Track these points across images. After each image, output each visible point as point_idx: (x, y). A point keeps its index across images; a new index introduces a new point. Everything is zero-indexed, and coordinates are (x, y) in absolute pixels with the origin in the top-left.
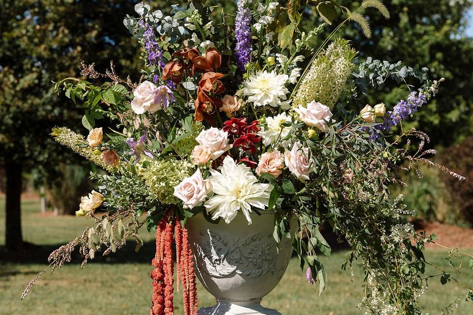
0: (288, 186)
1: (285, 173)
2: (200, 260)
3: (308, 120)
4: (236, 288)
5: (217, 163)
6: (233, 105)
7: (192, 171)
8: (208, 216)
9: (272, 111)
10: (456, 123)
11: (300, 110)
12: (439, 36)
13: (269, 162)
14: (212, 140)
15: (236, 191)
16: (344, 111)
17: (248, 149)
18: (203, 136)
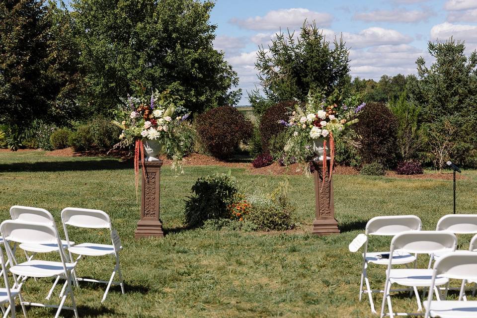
0: (163, 133)
1: (163, 130)
2: (144, 148)
3: (167, 120)
4: (152, 153)
5: (149, 128)
6: (151, 116)
7: (144, 130)
8: (148, 139)
9: (159, 118)
10: (205, 101)
11: (165, 118)
13: (160, 128)
14: (148, 124)
15: (153, 134)
16: (173, 118)
17: (155, 126)
18: (146, 123)
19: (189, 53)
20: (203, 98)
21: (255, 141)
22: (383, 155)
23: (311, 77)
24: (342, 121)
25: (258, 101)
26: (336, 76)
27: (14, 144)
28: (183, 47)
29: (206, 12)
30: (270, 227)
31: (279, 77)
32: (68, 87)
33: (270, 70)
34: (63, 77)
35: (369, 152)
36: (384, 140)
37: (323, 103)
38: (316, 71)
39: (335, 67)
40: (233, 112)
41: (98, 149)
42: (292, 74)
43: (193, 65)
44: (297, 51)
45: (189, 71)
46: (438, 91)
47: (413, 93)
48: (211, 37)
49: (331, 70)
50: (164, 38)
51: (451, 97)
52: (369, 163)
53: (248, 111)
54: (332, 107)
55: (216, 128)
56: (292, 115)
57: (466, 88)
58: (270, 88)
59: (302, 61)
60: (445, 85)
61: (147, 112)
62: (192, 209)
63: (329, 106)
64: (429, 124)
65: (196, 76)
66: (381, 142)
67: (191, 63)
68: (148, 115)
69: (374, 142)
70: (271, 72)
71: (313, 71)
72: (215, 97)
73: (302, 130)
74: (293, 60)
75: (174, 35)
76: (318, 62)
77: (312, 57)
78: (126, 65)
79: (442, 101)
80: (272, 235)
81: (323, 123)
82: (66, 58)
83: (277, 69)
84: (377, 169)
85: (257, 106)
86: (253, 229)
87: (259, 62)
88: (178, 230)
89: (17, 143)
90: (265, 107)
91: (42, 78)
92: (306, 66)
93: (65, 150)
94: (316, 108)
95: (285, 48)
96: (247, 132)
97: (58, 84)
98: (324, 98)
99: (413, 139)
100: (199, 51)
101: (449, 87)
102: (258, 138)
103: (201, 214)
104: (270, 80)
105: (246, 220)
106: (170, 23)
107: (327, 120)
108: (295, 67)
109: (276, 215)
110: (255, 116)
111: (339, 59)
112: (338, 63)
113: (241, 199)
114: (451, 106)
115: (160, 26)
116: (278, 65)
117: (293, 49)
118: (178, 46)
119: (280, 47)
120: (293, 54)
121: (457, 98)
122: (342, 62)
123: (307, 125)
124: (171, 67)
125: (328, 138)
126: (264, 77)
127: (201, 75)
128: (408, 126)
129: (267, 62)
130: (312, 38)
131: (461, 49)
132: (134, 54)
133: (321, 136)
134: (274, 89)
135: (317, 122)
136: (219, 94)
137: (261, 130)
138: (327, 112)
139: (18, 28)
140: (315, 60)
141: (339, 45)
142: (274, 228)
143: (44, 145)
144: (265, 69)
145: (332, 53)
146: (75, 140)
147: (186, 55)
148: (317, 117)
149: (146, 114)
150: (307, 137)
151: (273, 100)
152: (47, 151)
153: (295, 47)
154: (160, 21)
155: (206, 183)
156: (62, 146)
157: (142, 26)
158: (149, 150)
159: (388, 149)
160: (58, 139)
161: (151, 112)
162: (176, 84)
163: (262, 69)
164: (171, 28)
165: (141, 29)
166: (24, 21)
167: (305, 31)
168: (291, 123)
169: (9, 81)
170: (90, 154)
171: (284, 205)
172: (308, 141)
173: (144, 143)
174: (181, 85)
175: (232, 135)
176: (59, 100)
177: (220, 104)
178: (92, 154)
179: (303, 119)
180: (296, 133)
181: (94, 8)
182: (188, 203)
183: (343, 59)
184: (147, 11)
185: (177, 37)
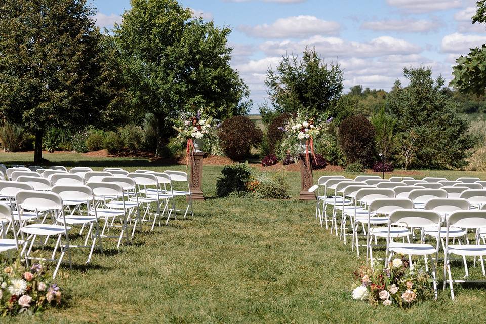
0: (205, 135)
1: (205, 133)
2: (193, 144)
4: (198, 148)
5: (196, 132)
6: (198, 124)
7: (193, 133)
8: (195, 138)
9: (203, 125)
10: (222, 112)
11: (206, 125)
12: (216, 74)
13: (203, 132)
14: (195, 129)
15: (199, 135)
16: (212, 125)
17: (200, 130)
18: (194, 128)
19: (210, 71)
20: (221, 109)
21: (263, 146)
22: (363, 157)
23: (311, 93)
24: (318, 129)
25: (267, 112)
26: (333, 92)
27: (51, 146)
28: (205, 66)
29: (224, 37)
30: (272, 197)
31: (284, 92)
32: (116, 99)
33: (277, 86)
34: (112, 91)
35: (353, 155)
36: (365, 145)
37: (307, 117)
38: (315, 88)
39: (332, 84)
40: (246, 121)
41: (129, 152)
42: (295, 90)
43: (213, 82)
44: (300, 71)
45: (210, 86)
46: (411, 107)
47: (391, 107)
48: (228, 58)
49: (328, 87)
50: (189, 60)
51: (421, 112)
52: (353, 162)
53: (257, 120)
54: (312, 119)
55: (232, 134)
56: (287, 124)
57: (432, 105)
58: (277, 102)
59: (304, 80)
60: (416, 102)
61: (195, 121)
62: (221, 186)
63: (310, 119)
64: (403, 133)
65: (215, 91)
66: (362, 147)
67: (212, 80)
68: (196, 123)
69: (357, 146)
70: (277, 88)
71: (312, 89)
72: (231, 108)
73: (293, 134)
74: (296, 79)
75: (197, 57)
76: (316, 81)
77: (312, 77)
78: (158, 81)
79: (414, 114)
80: (273, 202)
81: (306, 130)
82: (114, 76)
83: (283, 86)
84: (358, 168)
85: (266, 116)
86: (261, 198)
87: (268, 79)
88: (212, 198)
89: (54, 146)
90: (273, 117)
91: (97, 93)
92: (307, 84)
93: (99, 152)
94: (302, 120)
95: (290, 69)
96: (257, 139)
97: (108, 97)
98: (307, 114)
99: (390, 145)
100: (219, 70)
101: (420, 103)
102: (266, 143)
103: (227, 189)
104: (277, 95)
105: (256, 192)
106: (194, 46)
107: (309, 128)
108: (298, 85)
109: (276, 189)
110: (265, 124)
111: (334, 78)
112: (334, 82)
113: (253, 179)
114: (420, 119)
115: (186, 50)
116: (284, 83)
117: (296, 69)
118: (201, 66)
119: (285, 67)
120: (296, 73)
121: (425, 112)
122: (337, 80)
123: (296, 131)
124: (195, 83)
125: (309, 139)
126: (272, 92)
127: (219, 90)
128: (385, 134)
129: (274, 79)
130: (312, 60)
131: (429, 73)
132: (165, 72)
133: (305, 138)
134: (280, 102)
135: (302, 129)
136: (234, 105)
137: (269, 136)
138: (309, 123)
139: (79, 53)
140: (314, 79)
141: (335, 66)
142: (275, 197)
143: (78, 147)
144: (273, 85)
145: (329, 73)
146: (109, 143)
147: (207, 73)
148: (303, 126)
149: (195, 122)
150: (296, 138)
151: (279, 111)
152: (80, 154)
153: (298, 67)
154: (186, 45)
155: (230, 168)
156: (96, 149)
157: (172, 49)
158: (196, 145)
159: (367, 152)
160: (93, 142)
161: (198, 121)
162: (198, 97)
163: (270, 86)
164: (195, 50)
165: (171, 51)
166: (84, 48)
167: (307, 55)
168: (286, 129)
169: (72, 95)
170: (121, 156)
171: (282, 184)
172: (297, 141)
173: (193, 141)
174: (203, 98)
175: (245, 141)
176: (109, 109)
177: (235, 114)
178: (124, 155)
179: (294, 127)
180: (289, 136)
181: (132, 34)
182: (218, 181)
183: (338, 78)
184: (176, 36)
185: (200, 58)
